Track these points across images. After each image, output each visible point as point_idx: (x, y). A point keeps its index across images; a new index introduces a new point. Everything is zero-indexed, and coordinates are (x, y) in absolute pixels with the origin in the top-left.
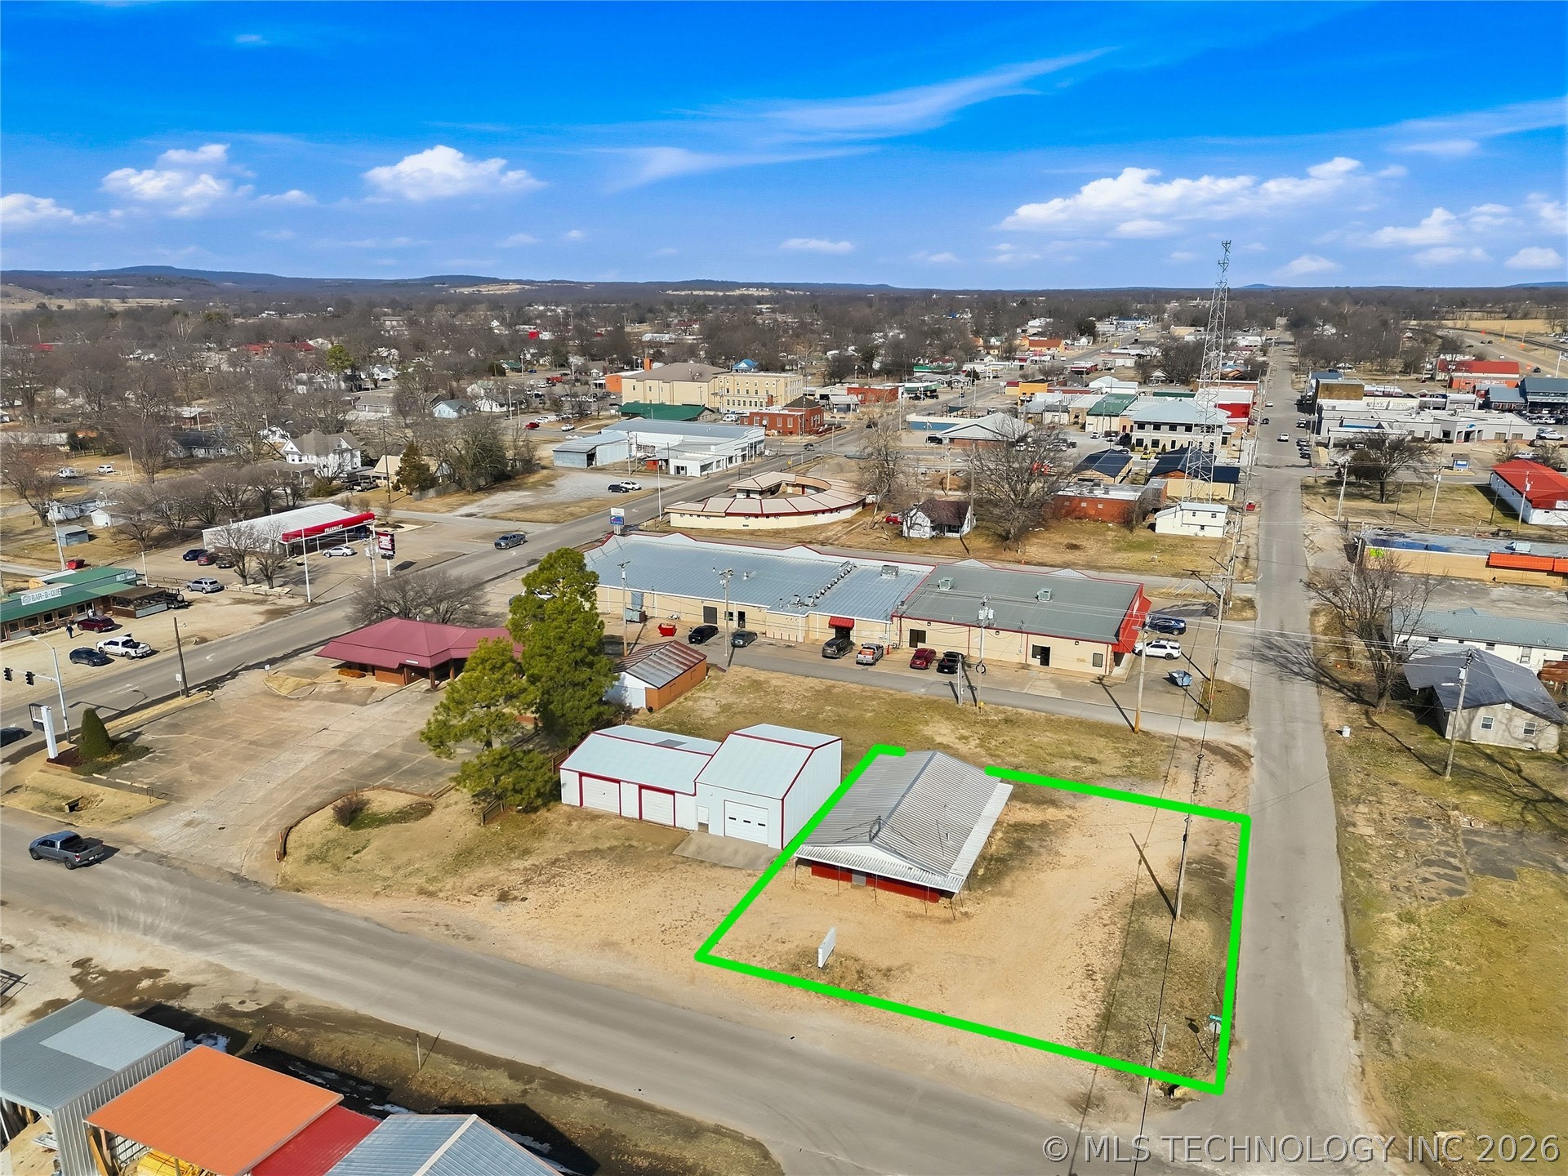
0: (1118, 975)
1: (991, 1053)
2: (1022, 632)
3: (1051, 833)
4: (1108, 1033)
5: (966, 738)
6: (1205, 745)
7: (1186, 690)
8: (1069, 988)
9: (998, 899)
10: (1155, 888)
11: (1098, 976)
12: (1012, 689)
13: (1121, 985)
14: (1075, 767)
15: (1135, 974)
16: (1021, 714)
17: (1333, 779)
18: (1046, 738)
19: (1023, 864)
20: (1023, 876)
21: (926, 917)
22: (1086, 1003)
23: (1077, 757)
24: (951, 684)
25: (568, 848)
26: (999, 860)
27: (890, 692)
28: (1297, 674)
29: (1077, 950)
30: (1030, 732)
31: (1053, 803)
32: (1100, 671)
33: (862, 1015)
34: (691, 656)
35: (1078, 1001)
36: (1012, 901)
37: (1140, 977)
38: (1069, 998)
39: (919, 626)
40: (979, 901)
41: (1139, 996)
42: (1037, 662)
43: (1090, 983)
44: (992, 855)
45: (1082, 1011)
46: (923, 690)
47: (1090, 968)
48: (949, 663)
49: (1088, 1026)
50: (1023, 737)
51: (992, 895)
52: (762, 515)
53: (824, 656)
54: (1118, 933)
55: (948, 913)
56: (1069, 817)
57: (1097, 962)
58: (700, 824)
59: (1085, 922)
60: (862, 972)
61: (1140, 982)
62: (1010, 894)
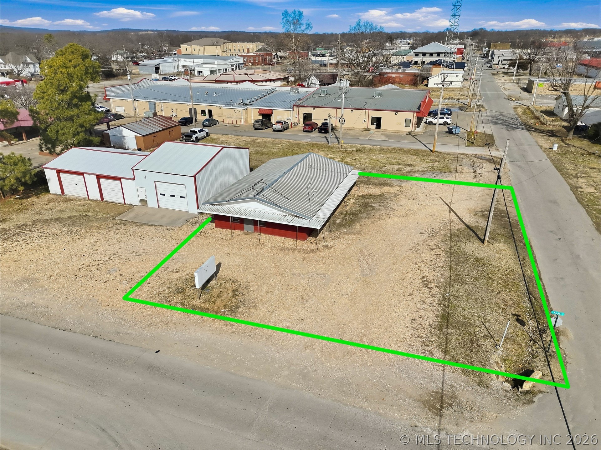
0: (450, 283)
1: (344, 355)
2: (366, 110)
3: (386, 199)
4: (450, 331)
5: (333, 158)
6: (476, 156)
7: (458, 136)
8: (410, 295)
9: (351, 237)
10: (463, 226)
11: (433, 285)
12: (360, 138)
13: (453, 290)
14: (399, 168)
15: (462, 282)
16: (366, 147)
17: (557, 168)
18: (381, 157)
19: (368, 216)
20: (369, 222)
21: (296, 249)
22: (425, 306)
23: (400, 164)
24: (326, 137)
25: (39, 217)
26: (352, 214)
27: (290, 141)
28: (516, 128)
29: (413, 266)
30: (371, 155)
31: (387, 184)
32: (409, 129)
33: (230, 327)
34: (170, 123)
35: (418, 305)
36: (361, 237)
37: (466, 284)
38: (411, 303)
39: (309, 110)
40: (336, 238)
41: (469, 298)
42: (374, 126)
43: (427, 291)
44: (347, 212)
45: (423, 313)
46: (309, 140)
47: (425, 279)
48: (324, 129)
49: (430, 325)
50: (367, 156)
51: (346, 234)
52: (234, 82)
53: (256, 129)
54: (442, 254)
55: (314, 247)
56: (398, 190)
57: (430, 275)
58: (141, 200)
59: (417, 248)
60: (237, 290)
61: (467, 287)
62: (359, 233)
